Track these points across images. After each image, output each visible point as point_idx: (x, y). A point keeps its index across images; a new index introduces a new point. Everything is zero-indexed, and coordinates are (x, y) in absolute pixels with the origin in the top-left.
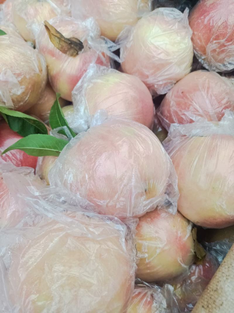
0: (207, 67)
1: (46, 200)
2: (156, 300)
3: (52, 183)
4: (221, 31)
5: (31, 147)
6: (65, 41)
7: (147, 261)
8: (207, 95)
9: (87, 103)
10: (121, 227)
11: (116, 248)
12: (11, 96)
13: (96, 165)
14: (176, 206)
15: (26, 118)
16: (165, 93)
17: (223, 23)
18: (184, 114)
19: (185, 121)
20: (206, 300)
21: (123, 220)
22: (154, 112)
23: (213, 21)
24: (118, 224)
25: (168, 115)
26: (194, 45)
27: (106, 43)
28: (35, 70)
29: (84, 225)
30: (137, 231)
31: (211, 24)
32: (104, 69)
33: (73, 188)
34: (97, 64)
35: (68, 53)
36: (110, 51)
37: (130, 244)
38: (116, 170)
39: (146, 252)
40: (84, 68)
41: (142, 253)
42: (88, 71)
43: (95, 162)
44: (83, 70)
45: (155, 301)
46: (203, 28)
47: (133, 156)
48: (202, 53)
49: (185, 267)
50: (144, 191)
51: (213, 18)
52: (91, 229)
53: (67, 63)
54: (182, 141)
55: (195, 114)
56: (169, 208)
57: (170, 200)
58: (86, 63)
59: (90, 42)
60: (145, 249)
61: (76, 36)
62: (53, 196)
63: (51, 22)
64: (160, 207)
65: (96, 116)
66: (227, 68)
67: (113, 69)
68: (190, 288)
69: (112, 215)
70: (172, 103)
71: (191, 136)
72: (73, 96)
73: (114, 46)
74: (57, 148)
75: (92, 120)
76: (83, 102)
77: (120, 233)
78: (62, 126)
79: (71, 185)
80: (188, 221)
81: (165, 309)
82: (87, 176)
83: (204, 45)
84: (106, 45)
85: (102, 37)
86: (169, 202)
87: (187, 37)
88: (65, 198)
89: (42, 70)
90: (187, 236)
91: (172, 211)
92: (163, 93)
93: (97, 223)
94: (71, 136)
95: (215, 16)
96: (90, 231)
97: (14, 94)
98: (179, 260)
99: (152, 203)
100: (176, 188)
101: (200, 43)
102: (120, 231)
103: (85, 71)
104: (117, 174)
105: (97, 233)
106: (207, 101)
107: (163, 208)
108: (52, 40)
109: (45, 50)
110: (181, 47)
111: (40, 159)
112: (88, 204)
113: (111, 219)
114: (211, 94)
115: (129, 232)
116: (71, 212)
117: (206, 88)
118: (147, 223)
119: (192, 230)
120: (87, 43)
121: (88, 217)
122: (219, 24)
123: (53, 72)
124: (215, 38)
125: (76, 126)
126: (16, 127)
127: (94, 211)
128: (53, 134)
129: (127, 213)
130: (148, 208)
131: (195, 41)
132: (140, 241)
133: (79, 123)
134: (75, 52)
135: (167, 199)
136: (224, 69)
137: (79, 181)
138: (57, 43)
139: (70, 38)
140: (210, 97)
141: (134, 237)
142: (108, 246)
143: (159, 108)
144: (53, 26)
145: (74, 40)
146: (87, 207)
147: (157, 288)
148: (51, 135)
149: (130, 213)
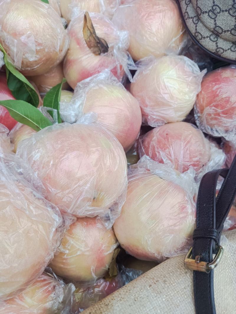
0: (198, 124)
1: (6, 165)
2: (56, 292)
3: (18, 152)
4: (222, 102)
5: (17, 111)
6: (95, 38)
7: (65, 257)
8: (185, 147)
9: (85, 100)
10: (58, 218)
11: (44, 233)
12: (23, 58)
13: (65, 157)
14: (112, 223)
15: (26, 84)
16: (154, 127)
17: (226, 97)
18: (159, 152)
19: (157, 158)
20: (95, 309)
21: (63, 213)
22: (137, 136)
23: (220, 91)
24: (57, 215)
25: (147, 146)
26: (197, 102)
27: (129, 59)
28: (56, 47)
29: (27, 201)
30: (69, 228)
31: (217, 93)
32: (114, 80)
33: (35, 166)
34: (111, 72)
35: (92, 49)
36: (128, 67)
37: (58, 235)
38: (79, 169)
39: (68, 249)
40: (99, 69)
41: (64, 248)
42: (101, 73)
43: (65, 154)
44: (97, 70)
45: (54, 292)
46: (210, 92)
47: (99, 166)
48: (199, 111)
49: (95, 276)
50: (93, 198)
51: (221, 89)
52: (31, 208)
53: (87, 56)
54: (145, 174)
55: (168, 157)
56: (106, 222)
57: (110, 215)
58: (103, 66)
59: (115, 51)
60: (69, 246)
61: (106, 39)
62: (14, 165)
63: (91, 15)
64: (99, 218)
65: (87, 115)
66: (213, 133)
67: (122, 85)
68: (90, 296)
69: (56, 204)
70: (155, 138)
71: (153, 173)
72: (77, 87)
73: (133, 66)
74: (39, 124)
75: (82, 116)
76: (83, 97)
77: (54, 222)
78: (54, 108)
79: (35, 162)
80: (117, 240)
81: (59, 302)
82: (52, 162)
83: (205, 106)
84: (127, 61)
85: (128, 52)
86: (109, 217)
87: (194, 92)
88: (23, 171)
89: (62, 51)
90: (109, 252)
91: (107, 226)
92: (152, 126)
93: (39, 205)
94: (57, 121)
95: (223, 88)
96: (30, 209)
97: (26, 58)
98: (92, 269)
99: (94, 211)
100: (120, 209)
101: (202, 102)
102: (55, 221)
103: (99, 72)
104: (78, 173)
105: (34, 213)
106: (182, 152)
107: (102, 220)
108: (84, 31)
109: (74, 35)
110: (185, 98)
111: (19, 125)
112: (41, 185)
113: (53, 208)
114: (188, 148)
115: (63, 226)
116: (22, 185)
117: (187, 141)
118: (82, 225)
119: (116, 249)
120: (113, 50)
121: (35, 196)
122: (224, 96)
123: (71, 57)
124: (214, 105)
125: (66, 114)
126: (13, 86)
127: (42, 194)
128: (42, 111)
129: (69, 209)
130: (88, 213)
131: (199, 99)
132: (68, 238)
133: (70, 114)
134: (98, 51)
135: (108, 214)
136: (210, 133)
137: (43, 163)
138: (88, 36)
139: (100, 38)
140: (186, 150)
141: (65, 231)
142: (38, 228)
143: (143, 136)
144: (91, 19)
145: (103, 41)
146: (38, 187)
147: (62, 283)
148: (40, 110)
149: (71, 211)
